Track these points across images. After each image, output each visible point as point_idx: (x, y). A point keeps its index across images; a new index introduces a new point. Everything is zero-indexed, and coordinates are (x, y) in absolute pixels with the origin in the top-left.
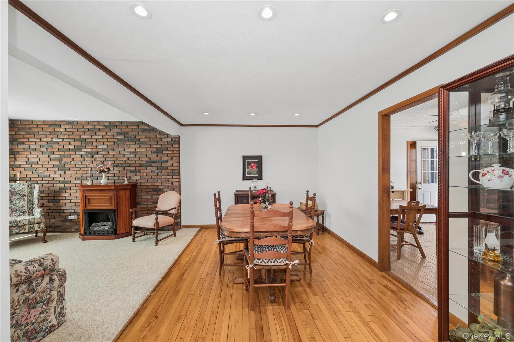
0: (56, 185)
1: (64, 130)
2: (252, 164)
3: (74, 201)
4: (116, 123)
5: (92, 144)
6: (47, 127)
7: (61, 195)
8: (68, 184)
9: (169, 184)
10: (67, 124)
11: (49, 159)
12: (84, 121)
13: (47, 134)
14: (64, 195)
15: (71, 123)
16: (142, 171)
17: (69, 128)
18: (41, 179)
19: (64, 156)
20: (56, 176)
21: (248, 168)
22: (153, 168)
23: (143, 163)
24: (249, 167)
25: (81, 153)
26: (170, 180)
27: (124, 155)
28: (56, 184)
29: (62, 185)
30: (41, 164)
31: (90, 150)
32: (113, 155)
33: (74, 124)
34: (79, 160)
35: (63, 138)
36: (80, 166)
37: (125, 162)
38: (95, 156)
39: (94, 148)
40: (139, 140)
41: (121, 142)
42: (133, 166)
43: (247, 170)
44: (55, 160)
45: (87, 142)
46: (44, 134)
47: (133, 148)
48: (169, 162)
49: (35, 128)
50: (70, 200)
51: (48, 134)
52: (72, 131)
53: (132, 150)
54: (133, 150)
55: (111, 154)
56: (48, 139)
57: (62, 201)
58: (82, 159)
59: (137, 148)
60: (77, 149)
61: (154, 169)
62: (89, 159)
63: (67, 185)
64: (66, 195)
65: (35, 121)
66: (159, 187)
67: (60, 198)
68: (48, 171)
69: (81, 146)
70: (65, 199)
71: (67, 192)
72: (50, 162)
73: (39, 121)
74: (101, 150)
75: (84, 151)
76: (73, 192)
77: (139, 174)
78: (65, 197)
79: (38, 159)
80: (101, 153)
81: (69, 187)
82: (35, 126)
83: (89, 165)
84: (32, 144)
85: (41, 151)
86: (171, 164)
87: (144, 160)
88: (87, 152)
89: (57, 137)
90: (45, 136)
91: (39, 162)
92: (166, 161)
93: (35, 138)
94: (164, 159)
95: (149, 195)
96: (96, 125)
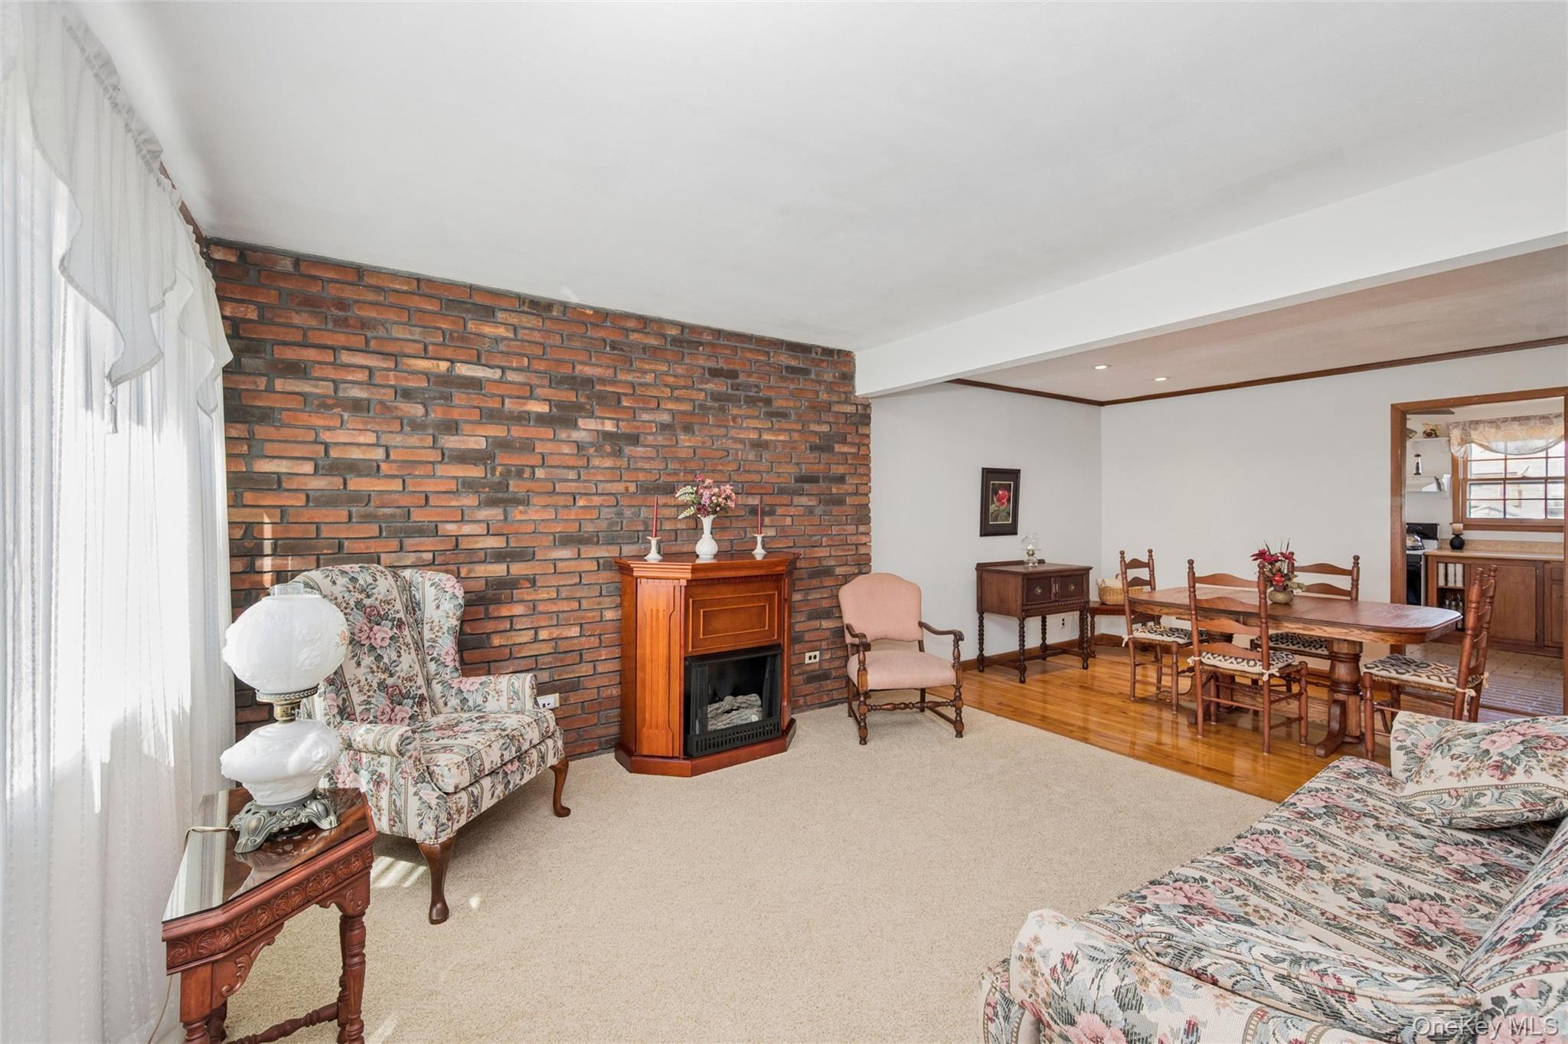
0: (470, 571)
1: (507, 330)
2: (1000, 492)
3: (551, 633)
4: (701, 334)
5: (619, 401)
6: (430, 308)
7: (496, 614)
8: (523, 565)
9: (850, 553)
10: (526, 309)
11: (435, 456)
12: (590, 308)
13: (429, 340)
14: (504, 611)
15: (539, 307)
16: (779, 511)
17: (530, 325)
18: (394, 544)
19: (504, 444)
20: (467, 529)
21: (993, 503)
22: (810, 500)
23: (784, 481)
24: (995, 500)
25: (576, 435)
26: (852, 539)
27: (726, 453)
28: (471, 566)
29: (499, 570)
30: (397, 477)
31: (609, 426)
32: (692, 451)
33: (551, 311)
34: (571, 463)
35: (502, 364)
36: (573, 487)
37: (730, 475)
38: (628, 450)
39: (625, 417)
40: (768, 401)
41: (716, 405)
42: (756, 492)
43: (992, 508)
44: (463, 457)
45: (600, 391)
46: (416, 337)
47: (754, 428)
48: (849, 480)
49: (371, 303)
50: (533, 632)
51: (435, 340)
52: (542, 340)
53: (751, 436)
54: (755, 437)
55: (687, 444)
56: (435, 362)
57: (496, 641)
58: (583, 462)
59: (765, 429)
60: (563, 417)
61: (811, 503)
62: (608, 463)
63: (518, 569)
64: (519, 609)
65: (376, 272)
66: (824, 563)
67: (490, 626)
68: (428, 509)
69: (579, 408)
70: (511, 629)
71: (520, 597)
72: (440, 470)
73: (394, 275)
74: (651, 427)
75: (587, 427)
76: (545, 596)
77: (772, 521)
78: (511, 618)
79: (379, 454)
80: (650, 438)
81: (526, 578)
82: (371, 297)
83: (609, 485)
84: (350, 378)
85: (400, 414)
86: (855, 487)
87: (787, 472)
88: (598, 431)
89: (475, 359)
90: (421, 346)
91: (383, 466)
92: (841, 479)
93: (366, 351)
94: (837, 469)
95: (798, 590)
96: (633, 331)
